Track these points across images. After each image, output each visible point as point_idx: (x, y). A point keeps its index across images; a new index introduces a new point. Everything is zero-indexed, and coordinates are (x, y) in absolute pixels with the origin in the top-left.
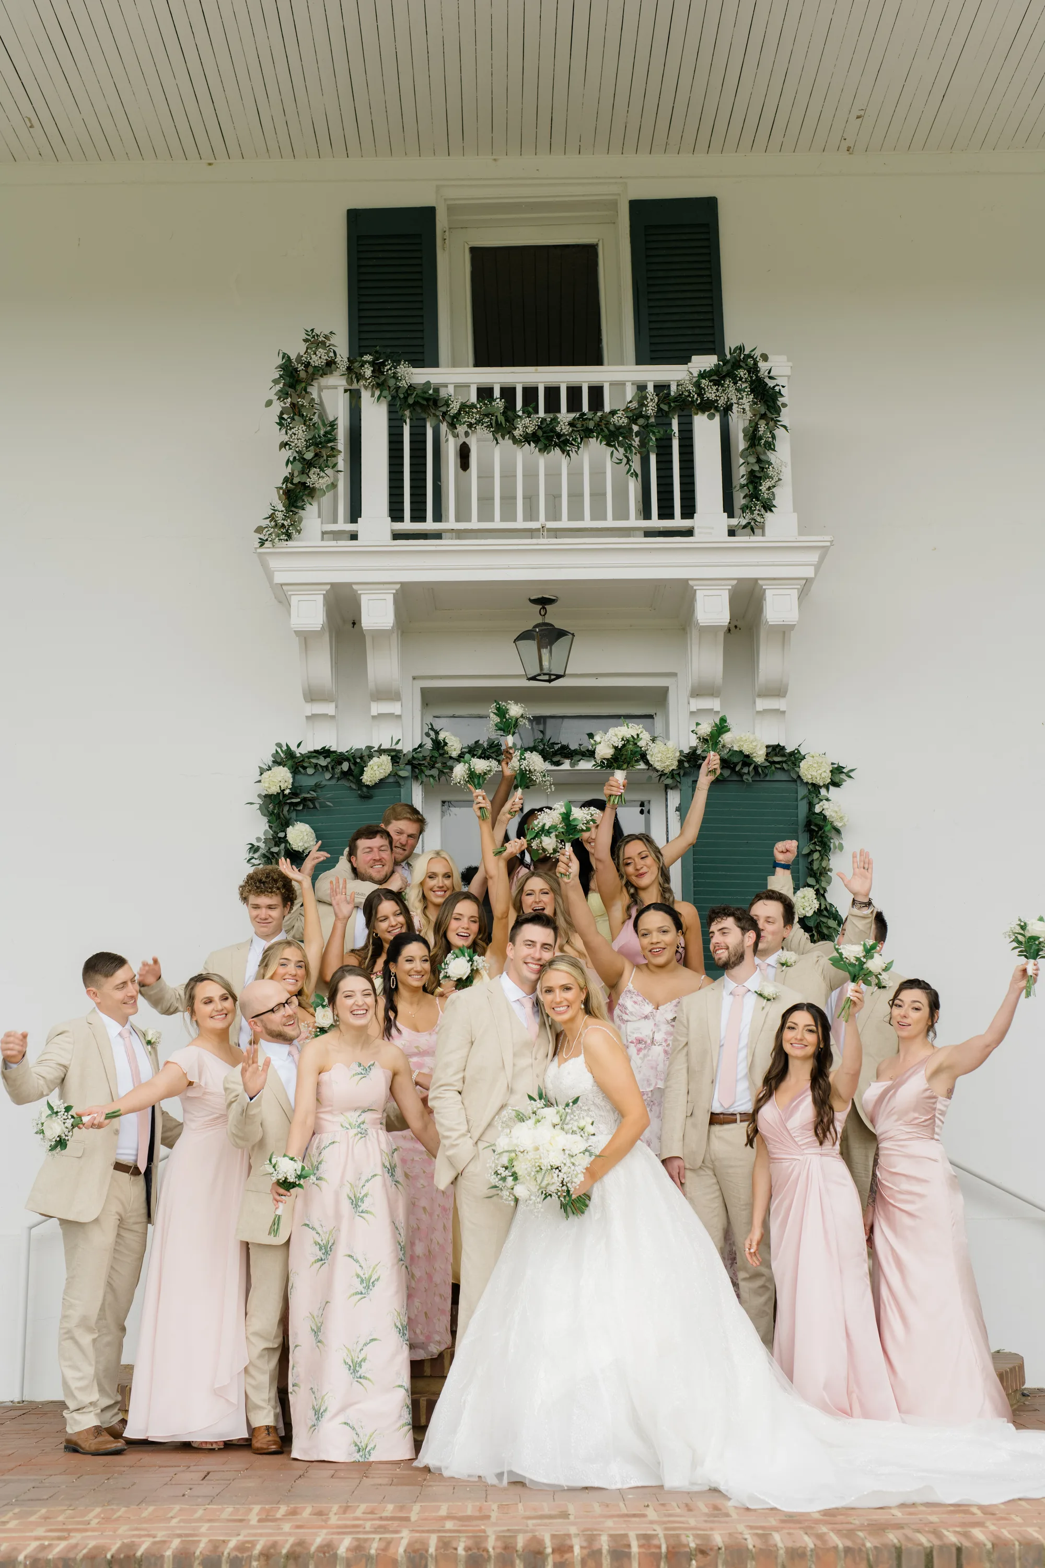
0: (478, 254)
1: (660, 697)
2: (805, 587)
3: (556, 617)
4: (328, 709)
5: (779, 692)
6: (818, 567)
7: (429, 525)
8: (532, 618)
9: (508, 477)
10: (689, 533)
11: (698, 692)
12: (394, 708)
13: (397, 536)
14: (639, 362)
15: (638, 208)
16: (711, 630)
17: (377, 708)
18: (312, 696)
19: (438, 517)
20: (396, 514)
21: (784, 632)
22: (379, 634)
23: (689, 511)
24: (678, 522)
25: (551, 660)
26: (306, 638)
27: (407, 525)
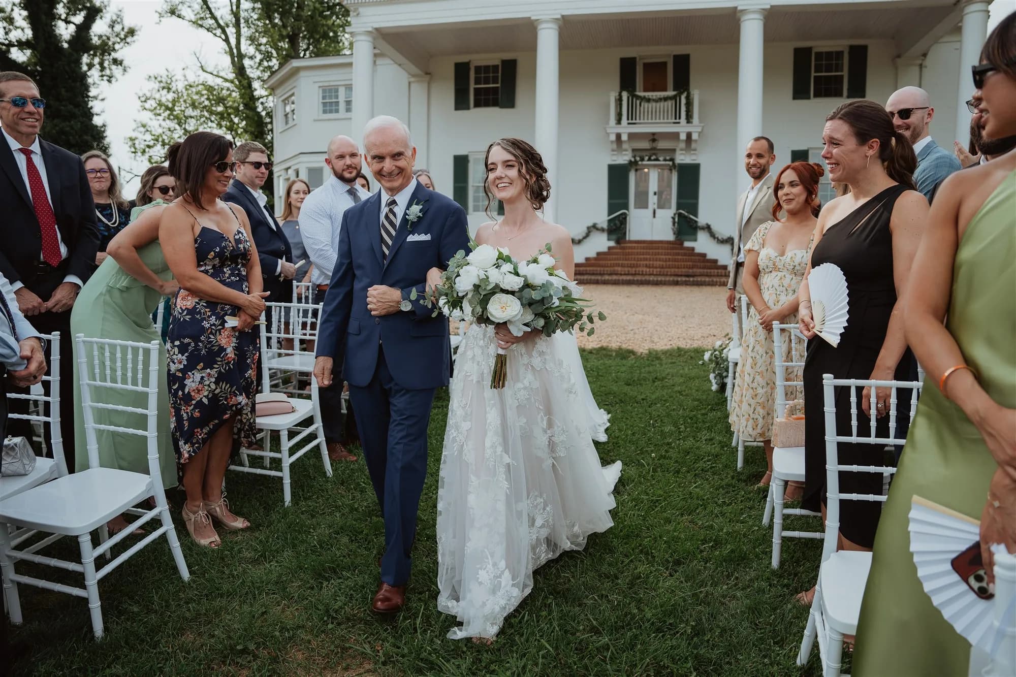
0: (645, 65)
1: (674, 150)
2: (700, 133)
3: (656, 137)
4: (615, 153)
5: (695, 150)
6: (702, 130)
7: (634, 121)
8: (652, 137)
9: (648, 108)
10: (679, 123)
11: (681, 150)
12: (627, 153)
13: (629, 124)
14: (674, 90)
15: (675, 56)
16: (683, 141)
17: (624, 153)
18: (613, 151)
19: (636, 119)
20: (628, 119)
21: (696, 141)
22: (625, 141)
23: (680, 118)
24: (678, 121)
25: (654, 145)
26: (612, 142)
27: (630, 121)
